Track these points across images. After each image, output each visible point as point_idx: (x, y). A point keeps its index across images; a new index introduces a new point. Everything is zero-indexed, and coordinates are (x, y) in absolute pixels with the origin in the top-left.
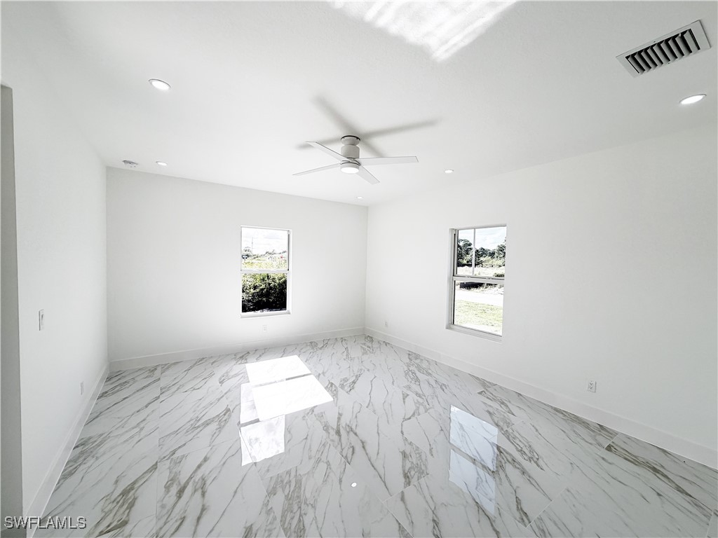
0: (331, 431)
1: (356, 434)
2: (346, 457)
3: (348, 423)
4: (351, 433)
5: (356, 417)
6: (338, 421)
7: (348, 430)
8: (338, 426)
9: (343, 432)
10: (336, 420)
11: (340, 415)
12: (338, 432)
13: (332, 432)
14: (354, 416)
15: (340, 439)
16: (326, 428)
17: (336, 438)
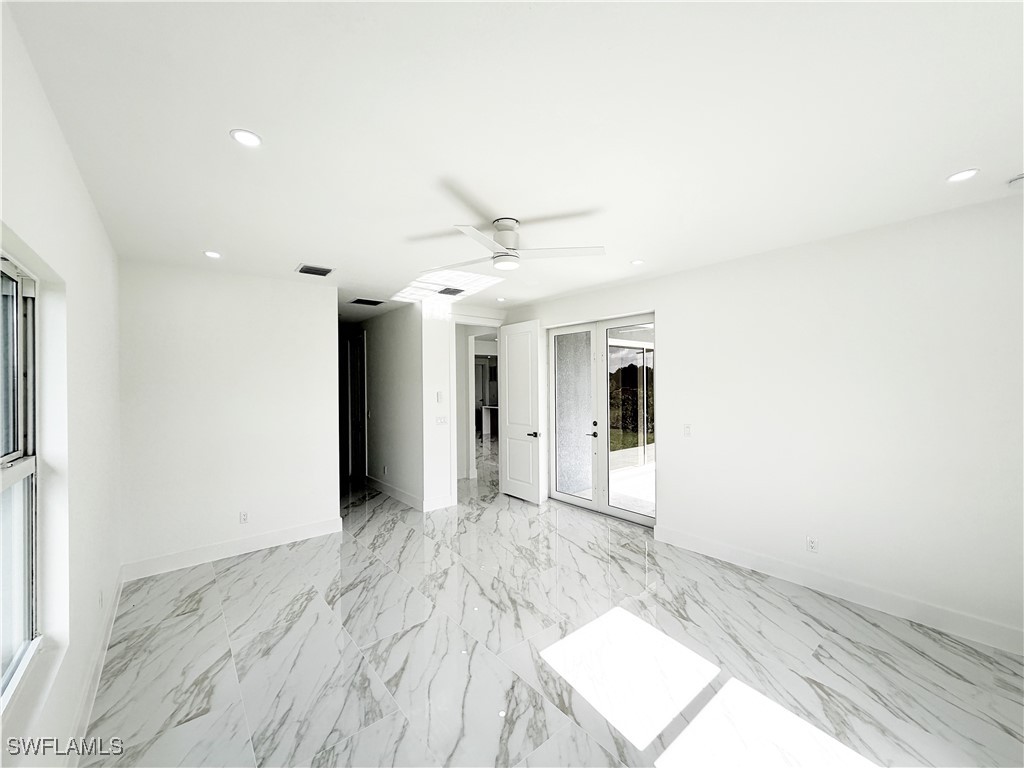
0: (523, 603)
1: (492, 602)
2: (499, 581)
3: (503, 614)
4: (497, 601)
5: (493, 623)
6: (517, 615)
7: (502, 606)
8: (516, 609)
9: (509, 603)
10: (520, 617)
11: (518, 625)
12: (513, 602)
13: (520, 601)
14: (496, 624)
15: (509, 595)
16: (530, 606)
17: (514, 596)
